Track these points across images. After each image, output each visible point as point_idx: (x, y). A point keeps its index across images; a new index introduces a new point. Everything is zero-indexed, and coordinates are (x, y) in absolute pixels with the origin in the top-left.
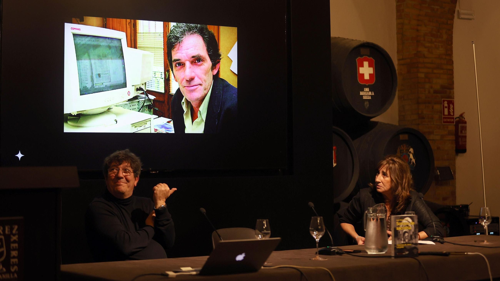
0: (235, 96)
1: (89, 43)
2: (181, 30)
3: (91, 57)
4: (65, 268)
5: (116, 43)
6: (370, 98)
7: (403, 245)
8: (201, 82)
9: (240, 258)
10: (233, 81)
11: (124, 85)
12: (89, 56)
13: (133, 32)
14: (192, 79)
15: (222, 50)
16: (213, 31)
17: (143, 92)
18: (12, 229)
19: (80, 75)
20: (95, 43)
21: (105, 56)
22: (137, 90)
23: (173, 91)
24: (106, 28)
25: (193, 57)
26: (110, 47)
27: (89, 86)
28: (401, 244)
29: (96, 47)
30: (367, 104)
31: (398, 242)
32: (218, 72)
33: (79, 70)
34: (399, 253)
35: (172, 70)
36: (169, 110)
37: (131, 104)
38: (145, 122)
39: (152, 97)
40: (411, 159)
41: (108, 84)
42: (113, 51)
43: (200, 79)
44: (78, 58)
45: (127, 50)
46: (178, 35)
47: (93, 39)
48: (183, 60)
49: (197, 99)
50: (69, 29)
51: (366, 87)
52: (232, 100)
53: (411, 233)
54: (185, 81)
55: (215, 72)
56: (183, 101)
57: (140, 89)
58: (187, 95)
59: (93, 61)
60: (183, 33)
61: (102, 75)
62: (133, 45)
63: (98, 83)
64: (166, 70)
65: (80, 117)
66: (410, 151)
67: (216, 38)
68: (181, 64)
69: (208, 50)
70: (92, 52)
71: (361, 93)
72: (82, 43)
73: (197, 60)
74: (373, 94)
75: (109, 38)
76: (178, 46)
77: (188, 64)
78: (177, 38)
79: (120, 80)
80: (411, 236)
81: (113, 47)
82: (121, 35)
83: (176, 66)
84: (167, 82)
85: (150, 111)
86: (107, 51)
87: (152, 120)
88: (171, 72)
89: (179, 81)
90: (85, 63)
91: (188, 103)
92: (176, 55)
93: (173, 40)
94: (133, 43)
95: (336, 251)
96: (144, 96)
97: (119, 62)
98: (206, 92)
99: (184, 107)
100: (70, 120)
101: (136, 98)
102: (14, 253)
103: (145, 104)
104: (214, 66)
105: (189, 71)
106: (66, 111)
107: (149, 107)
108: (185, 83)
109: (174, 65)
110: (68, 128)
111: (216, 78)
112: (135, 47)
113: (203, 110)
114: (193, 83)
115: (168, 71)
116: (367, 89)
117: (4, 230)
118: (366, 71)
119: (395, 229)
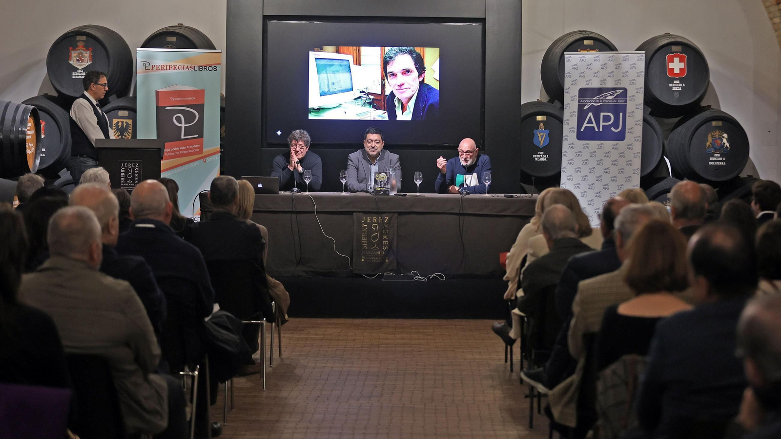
0: (437, 95)
1: (326, 63)
2: (394, 52)
3: (328, 72)
5: (345, 63)
6: (680, 89)
8: (409, 87)
10: (436, 85)
11: (351, 89)
12: (326, 71)
13: (358, 55)
14: (403, 85)
15: (427, 64)
16: (419, 52)
17: (364, 94)
19: (320, 84)
20: (330, 63)
21: (337, 71)
22: (361, 92)
23: (388, 93)
24: (338, 53)
25: (403, 70)
26: (341, 66)
27: (326, 90)
28: (378, 188)
29: (331, 66)
30: (677, 95)
31: (376, 187)
32: (424, 79)
33: (319, 80)
34: (377, 192)
35: (387, 79)
36: (384, 105)
37: (356, 102)
38: (367, 113)
39: (372, 97)
40: (724, 143)
41: (340, 89)
42: (343, 68)
43: (409, 84)
44: (319, 73)
45: (354, 67)
46: (392, 56)
47: (330, 61)
48: (395, 72)
49: (406, 98)
50: (313, 55)
51: (677, 79)
52: (434, 99)
53: (385, 182)
54: (397, 86)
55: (421, 79)
56: (396, 99)
57: (363, 92)
58: (398, 95)
59: (329, 75)
60: (396, 54)
61: (335, 84)
62: (358, 63)
63: (332, 89)
64: (383, 79)
65: (319, 110)
66: (723, 136)
67: (422, 57)
68: (394, 75)
69: (416, 65)
70: (328, 69)
71: (671, 85)
72: (322, 63)
73: (406, 72)
74: (684, 85)
75: (340, 60)
76: (392, 63)
77: (399, 75)
78: (391, 58)
79: (350, 87)
80: (385, 184)
81: (343, 65)
82: (350, 58)
83: (390, 76)
84: (383, 86)
85: (370, 106)
86: (340, 68)
87: (372, 111)
88: (386, 80)
89: (392, 86)
90: (324, 76)
91: (399, 100)
92: (389, 69)
93: (388, 59)
94: (358, 62)
96: (365, 96)
97: (348, 74)
98: (413, 93)
99: (396, 103)
100: (313, 112)
101: (360, 97)
103: (367, 102)
104: (420, 75)
105: (401, 79)
106: (310, 106)
107: (370, 103)
108: (397, 87)
109: (388, 75)
110: (312, 116)
111: (422, 83)
112: (360, 65)
113: (411, 105)
114: (403, 87)
115: (384, 80)
116: (678, 82)
117: (131, 165)
118: (677, 65)
119: (375, 180)
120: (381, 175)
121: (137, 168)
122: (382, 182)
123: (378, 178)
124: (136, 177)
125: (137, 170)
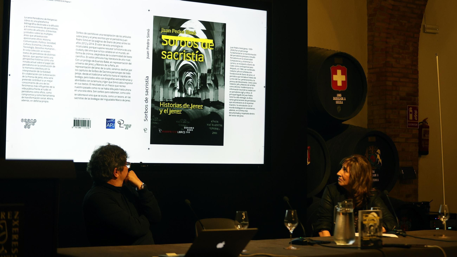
4: (61, 251)
6: (342, 103)
7: (368, 237)
9: (220, 246)
18: (13, 215)
28: (367, 236)
30: (339, 109)
31: (364, 234)
34: (365, 244)
40: (378, 159)
51: (339, 93)
53: (377, 227)
66: (377, 152)
71: (334, 99)
74: (345, 99)
80: (376, 229)
95: (308, 241)
102: (15, 237)
116: (339, 95)
117: (6, 216)
118: (339, 78)
119: (362, 223)
120: (370, 216)
121: (16, 220)
122: (372, 228)
123: (365, 220)
124: (15, 240)
125: (16, 226)
